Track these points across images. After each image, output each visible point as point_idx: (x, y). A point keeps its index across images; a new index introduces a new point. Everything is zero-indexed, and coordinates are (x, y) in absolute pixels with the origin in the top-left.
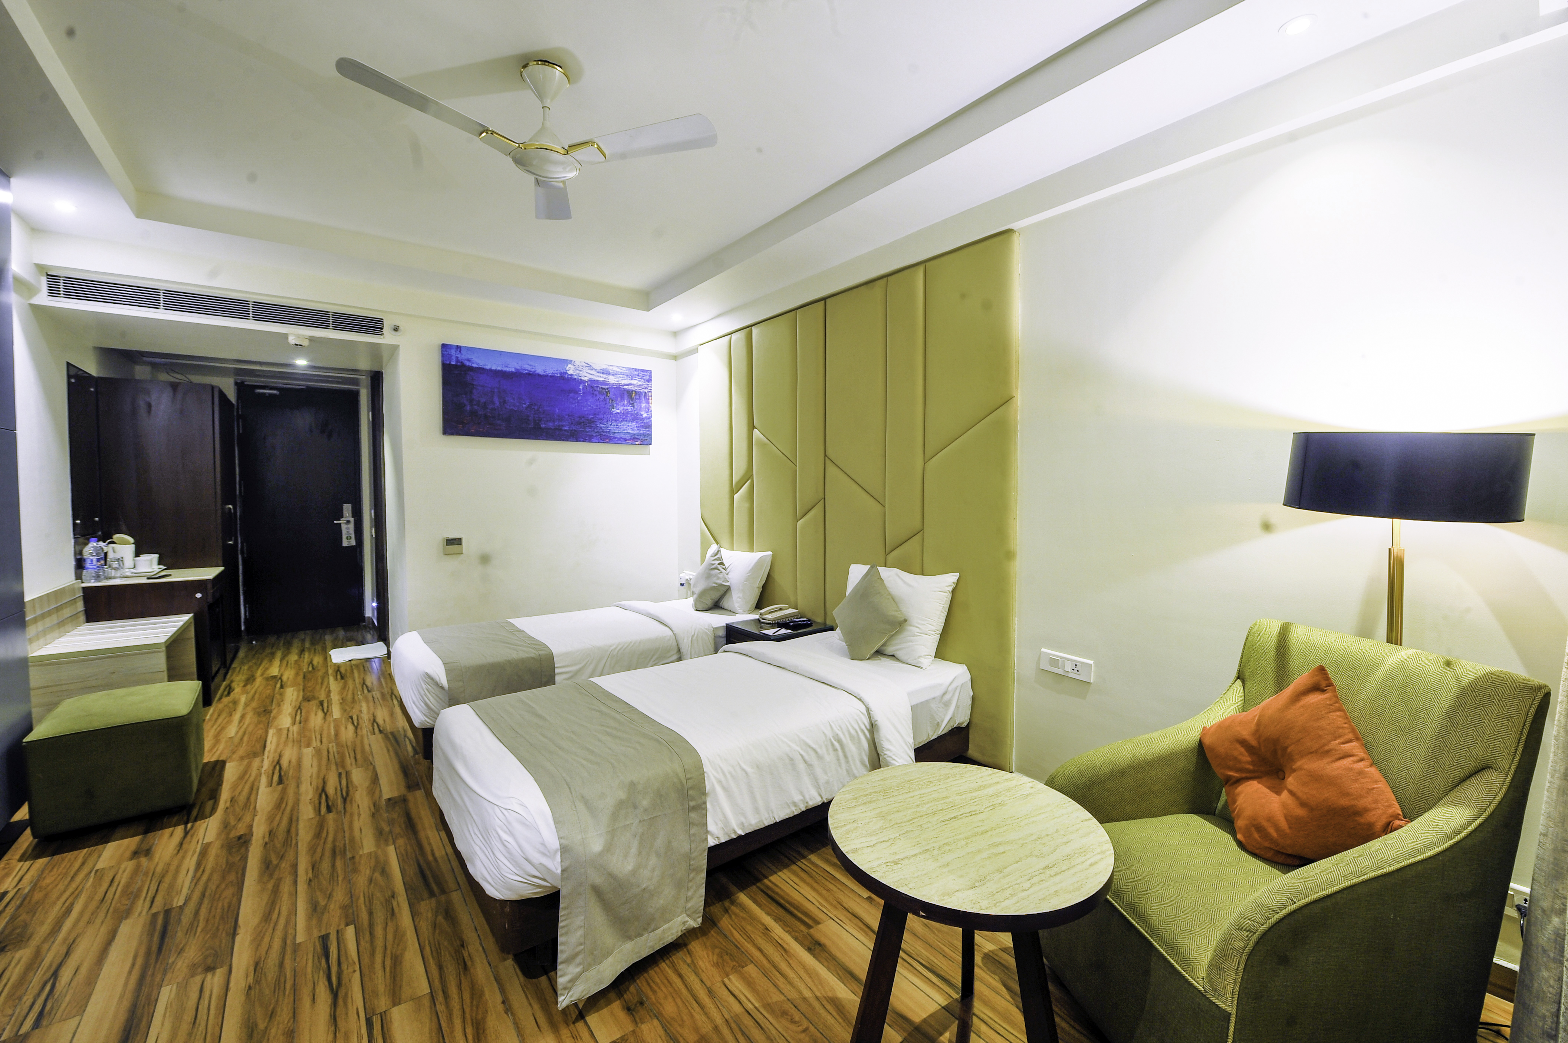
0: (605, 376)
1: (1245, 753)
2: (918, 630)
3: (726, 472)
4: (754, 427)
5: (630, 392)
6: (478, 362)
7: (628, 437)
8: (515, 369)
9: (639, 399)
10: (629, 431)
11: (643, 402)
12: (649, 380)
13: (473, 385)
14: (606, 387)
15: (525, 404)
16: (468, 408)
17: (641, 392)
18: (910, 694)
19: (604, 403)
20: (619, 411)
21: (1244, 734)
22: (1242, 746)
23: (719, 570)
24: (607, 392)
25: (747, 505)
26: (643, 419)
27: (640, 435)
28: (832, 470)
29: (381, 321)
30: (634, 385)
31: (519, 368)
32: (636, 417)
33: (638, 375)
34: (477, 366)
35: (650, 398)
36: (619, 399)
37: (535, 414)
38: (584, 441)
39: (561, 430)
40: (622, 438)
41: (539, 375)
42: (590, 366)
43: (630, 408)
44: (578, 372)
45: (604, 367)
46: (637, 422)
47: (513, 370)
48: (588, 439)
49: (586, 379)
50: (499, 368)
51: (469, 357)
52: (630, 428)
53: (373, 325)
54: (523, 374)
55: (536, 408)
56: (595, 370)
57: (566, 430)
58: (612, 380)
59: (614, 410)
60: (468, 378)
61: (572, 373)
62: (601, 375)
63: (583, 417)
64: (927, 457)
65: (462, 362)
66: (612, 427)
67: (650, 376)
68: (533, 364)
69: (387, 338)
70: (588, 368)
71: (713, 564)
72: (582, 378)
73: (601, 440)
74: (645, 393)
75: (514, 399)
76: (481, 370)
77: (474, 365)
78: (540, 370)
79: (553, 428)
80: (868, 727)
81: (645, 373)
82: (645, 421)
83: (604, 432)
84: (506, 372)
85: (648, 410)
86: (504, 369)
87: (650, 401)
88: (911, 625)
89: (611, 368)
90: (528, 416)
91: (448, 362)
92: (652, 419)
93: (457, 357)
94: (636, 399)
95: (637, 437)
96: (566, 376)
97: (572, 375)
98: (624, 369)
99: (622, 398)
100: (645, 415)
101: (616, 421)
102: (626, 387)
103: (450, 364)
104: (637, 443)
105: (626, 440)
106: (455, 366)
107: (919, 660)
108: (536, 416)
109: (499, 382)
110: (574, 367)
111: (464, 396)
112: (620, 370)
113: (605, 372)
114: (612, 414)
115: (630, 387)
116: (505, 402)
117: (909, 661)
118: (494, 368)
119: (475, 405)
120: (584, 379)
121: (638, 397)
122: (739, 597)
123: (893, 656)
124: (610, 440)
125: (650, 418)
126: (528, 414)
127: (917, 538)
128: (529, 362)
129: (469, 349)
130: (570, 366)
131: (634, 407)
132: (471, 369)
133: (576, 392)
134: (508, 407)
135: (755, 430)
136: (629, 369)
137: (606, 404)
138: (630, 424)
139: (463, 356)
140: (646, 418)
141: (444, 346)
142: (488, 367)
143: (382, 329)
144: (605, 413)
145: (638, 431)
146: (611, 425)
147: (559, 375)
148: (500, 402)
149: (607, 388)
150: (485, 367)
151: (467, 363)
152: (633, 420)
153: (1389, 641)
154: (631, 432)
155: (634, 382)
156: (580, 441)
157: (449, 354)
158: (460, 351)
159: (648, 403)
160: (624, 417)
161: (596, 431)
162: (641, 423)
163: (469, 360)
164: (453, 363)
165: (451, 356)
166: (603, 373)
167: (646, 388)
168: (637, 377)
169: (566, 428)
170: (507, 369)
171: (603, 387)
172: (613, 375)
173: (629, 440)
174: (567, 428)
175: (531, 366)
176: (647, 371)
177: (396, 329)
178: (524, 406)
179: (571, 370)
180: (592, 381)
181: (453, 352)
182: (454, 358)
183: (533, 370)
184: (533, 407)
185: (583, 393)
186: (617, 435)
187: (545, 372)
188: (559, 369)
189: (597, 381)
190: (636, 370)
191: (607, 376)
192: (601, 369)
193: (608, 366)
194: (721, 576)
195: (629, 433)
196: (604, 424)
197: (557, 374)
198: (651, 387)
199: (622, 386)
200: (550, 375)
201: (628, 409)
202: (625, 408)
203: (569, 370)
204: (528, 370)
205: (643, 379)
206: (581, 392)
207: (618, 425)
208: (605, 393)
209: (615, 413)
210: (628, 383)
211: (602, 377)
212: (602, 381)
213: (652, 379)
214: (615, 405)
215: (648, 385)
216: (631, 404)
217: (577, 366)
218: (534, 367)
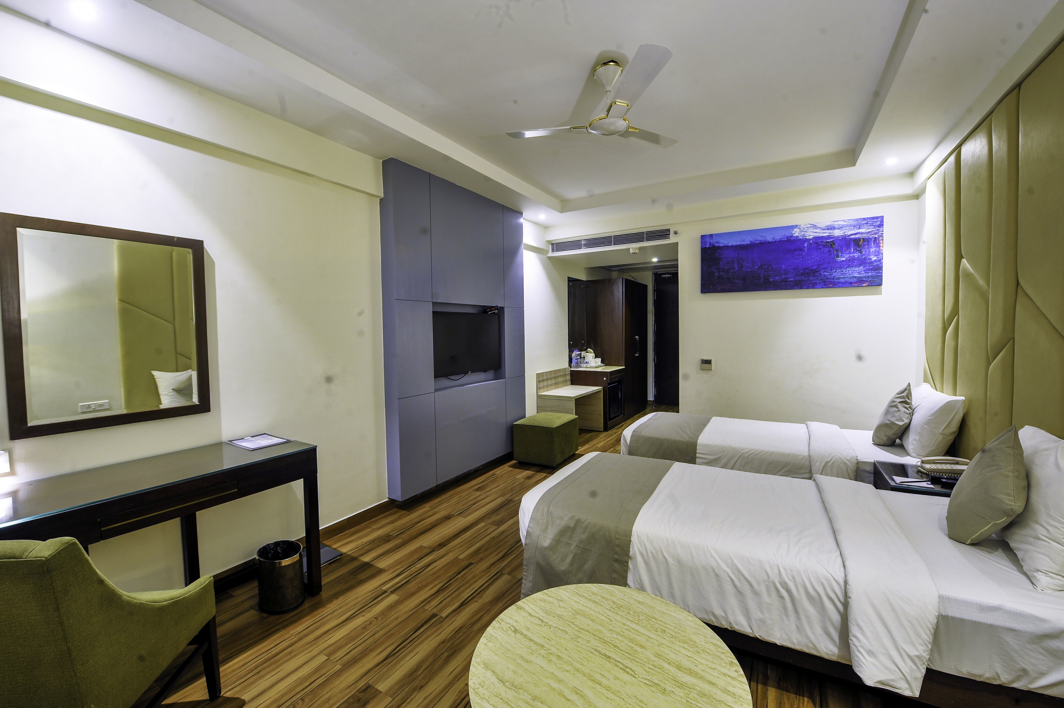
0: (830, 231)
3: (941, 308)
4: (962, 257)
5: (857, 241)
6: (724, 242)
7: (853, 280)
8: (750, 241)
9: (868, 245)
10: (855, 275)
11: (873, 246)
12: (881, 225)
13: (720, 258)
14: (831, 240)
15: (758, 265)
16: (717, 274)
17: (869, 238)
19: (829, 254)
20: (844, 259)
23: (898, 408)
24: (831, 245)
25: (953, 344)
26: (872, 263)
27: (868, 277)
29: (668, 230)
30: (862, 233)
31: (752, 240)
32: (863, 262)
33: (867, 223)
34: (723, 245)
35: (881, 242)
36: (844, 248)
37: (765, 272)
38: (808, 288)
39: (787, 281)
41: (769, 242)
42: (815, 227)
43: (856, 255)
44: (803, 233)
45: (829, 224)
46: (864, 267)
47: (749, 243)
48: (813, 286)
49: (811, 237)
50: (738, 243)
51: (718, 240)
52: (857, 272)
53: (664, 234)
54: (756, 244)
55: (766, 267)
56: (820, 228)
57: (790, 281)
58: (837, 233)
59: (839, 259)
60: (717, 254)
61: (798, 235)
62: (826, 231)
63: (808, 269)
65: (713, 245)
66: (837, 274)
67: (882, 222)
68: (764, 235)
69: (672, 239)
70: (813, 228)
71: (895, 402)
72: (807, 237)
73: (825, 285)
74: (876, 238)
75: (749, 263)
76: (726, 247)
77: (721, 245)
78: (769, 238)
79: (780, 280)
81: (876, 220)
82: (875, 264)
83: (828, 279)
84: (743, 245)
85: (879, 253)
86: (742, 243)
87: (881, 245)
89: (836, 223)
90: (760, 274)
91: (704, 247)
93: (710, 242)
94: (864, 245)
95: (864, 279)
96: (792, 238)
97: (797, 237)
98: (851, 221)
99: (848, 246)
100: (874, 258)
101: (841, 268)
102: (852, 237)
103: (705, 248)
104: (864, 285)
105: (851, 283)
106: (709, 248)
109: (738, 253)
110: (799, 230)
111: (714, 267)
112: (846, 223)
113: (832, 228)
114: (837, 262)
115: (857, 236)
116: (742, 266)
118: (734, 244)
119: (721, 272)
120: (809, 238)
121: (867, 243)
124: (834, 285)
125: (881, 260)
126: (760, 272)
128: (761, 234)
129: (717, 235)
130: (795, 230)
131: (861, 253)
132: (719, 248)
133: (801, 249)
134: (745, 270)
135: (963, 259)
136: (857, 220)
137: (830, 255)
138: (858, 269)
139: (713, 241)
140: (875, 261)
141: (702, 236)
142: (730, 244)
143: (669, 235)
144: (829, 263)
145: (865, 275)
146: (836, 271)
147: (785, 239)
148: (738, 267)
149: (832, 241)
150: (728, 245)
151: (716, 245)
152: (859, 265)
154: (858, 276)
155: (862, 230)
156: (804, 288)
157: (705, 241)
158: (712, 238)
159: (878, 247)
160: (850, 263)
161: (819, 278)
162: (869, 266)
163: (717, 242)
164: (707, 246)
165: (706, 242)
166: (828, 229)
167: (876, 234)
168: (865, 225)
169: (791, 280)
170: (744, 243)
171: (828, 241)
172: (838, 229)
173: (855, 283)
175: (762, 237)
176: (877, 218)
177: (676, 233)
178: (756, 267)
179: (796, 233)
180: (816, 238)
181: (707, 240)
182: (708, 243)
183: (764, 240)
184: (763, 267)
185: (808, 249)
186: (841, 280)
187: (774, 239)
188: (786, 234)
189: (822, 237)
190: (864, 219)
191: (832, 231)
192: (825, 227)
193: (833, 222)
194: (897, 414)
195: (856, 277)
196: (828, 272)
197: (784, 238)
198: (883, 231)
199: (848, 236)
200: (778, 240)
201: (854, 256)
202: (851, 255)
203: (795, 234)
204: (760, 241)
205: (873, 226)
206: (806, 249)
207: (843, 272)
208: (829, 245)
209: (841, 261)
210: (856, 232)
211: (827, 233)
212: (827, 236)
213: (884, 224)
214: (840, 254)
215: (878, 230)
216: (858, 251)
217: (802, 228)
218: (764, 237)
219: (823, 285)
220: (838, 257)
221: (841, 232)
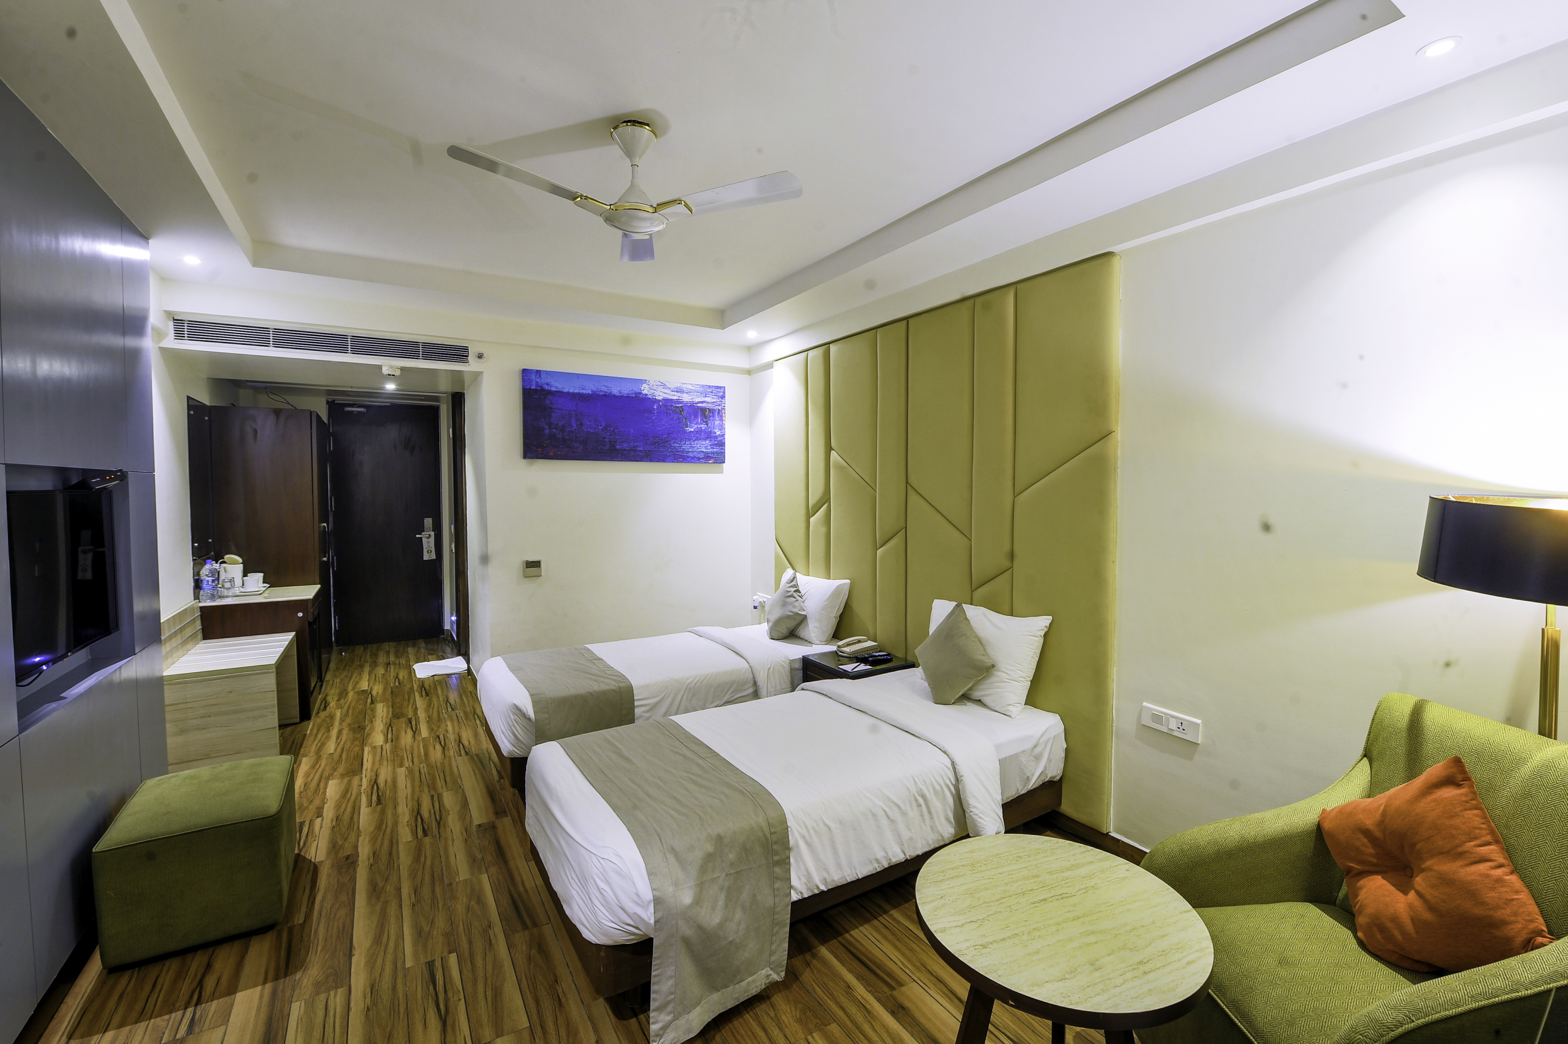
0: (679, 394)
1: (1369, 845)
2: (1006, 676)
3: (803, 494)
4: (831, 449)
5: (703, 410)
6: (557, 385)
7: (701, 456)
8: (592, 391)
9: (713, 416)
10: (702, 450)
11: (717, 419)
12: (723, 397)
13: (551, 408)
14: (680, 405)
15: (601, 426)
16: (547, 431)
17: (714, 410)
18: (998, 747)
19: (678, 421)
20: (692, 430)
21: (1368, 823)
22: (1365, 837)
23: (795, 598)
24: (680, 411)
25: (823, 530)
26: (716, 437)
27: (714, 453)
28: (913, 498)
29: (466, 349)
30: (708, 403)
31: (595, 389)
32: (709, 435)
33: (712, 392)
34: (556, 390)
35: (724, 415)
36: (693, 417)
37: (611, 435)
38: (659, 461)
39: (636, 451)
40: (696, 457)
41: (614, 396)
42: (664, 385)
43: (703, 426)
44: (652, 391)
45: (678, 385)
46: (710, 441)
47: (590, 392)
48: (662, 459)
49: (660, 398)
50: (576, 391)
51: (548, 381)
52: (703, 446)
53: (459, 353)
54: (599, 395)
55: (611, 429)
56: (670, 388)
57: (640, 451)
58: (686, 398)
59: (687, 429)
60: (548, 402)
61: (647, 393)
62: (675, 393)
63: (657, 437)
64: (1017, 491)
65: (541, 387)
66: (686, 446)
67: (724, 392)
68: (609, 385)
69: (471, 366)
70: (662, 387)
71: (789, 591)
72: (657, 398)
73: (675, 459)
74: (719, 410)
75: (591, 421)
76: (560, 394)
77: (553, 389)
78: (615, 391)
79: (628, 449)
80: (954, 782)
81: (719, 390)
82: (719, 439)
83: (678, 452)
84: (583, 394)
85: (722, 428)
86: (582, 391)
87: (724, 418)
88: (999, 671)
89: (685, 386)
90: (604, 438)
91: (528, 387)
92: (726, 436)
93: (537, 382)
94: (710, 417)
95: (710, 455)
96: (641, 396)
97: (646, 395)
98: (698, 386)
99: (696, 417)
100: (718, 433)
101: (690, 440)
102: (699, 405)
103: (530, 389)
104: (710, 462)
105: (699, 459)
106: (535, 390)
107: (1008, 708)
108: (612, 437)
109: (577, 404)
110: (649, 386)
111: (543, 419)
112: (693, 388)
113: (680, 391)
114: (686, 433)
115: (704, 405)
116: (582, 424)
117: (997, 709)
118: (571, 391)
119: (554, 428)
120: (658, 399)
121: (711, 414)
122: (815, 627)
123: (980, 701)
124: (684, 459)
125: (723, 435)
126: (604, 436)
127: (1007, 575)
128: (605, 384)
129: (547, 373)
130: (644, 385)
131: (707, 425)
132: (550, 392)
133: (651, 411)
134: (585, 430)
135: (832, 451)
136: (703, 386)
137: (679, 423)
138: (704, 443)
139: (543, 380)
140: (719, 435)
141: (525, 371)
142: (566, 390)
143: (467, 356)
144: (678, 432)
145: (711, 450)
146: (685, 443)
147: (633, 396)
148: (577, 425)
149: (681, 407)
150: (563, 390)
151: (547, 387)
152: (706, 439)
153: (1542, 732)
154: (705, 450)
155: (708, 399)
156: (654, 461)
157: (529, 379)
158: (540, 376)
159: (722, 420)
160: (698, 435)
161: (670, 450)
162: (715, 441)
163: (548, 384)
164: (533, 387)
165: (531, 380)
166: (677, 392)
167: (719, 405)
168: (711, 394)
169: (640, 449)
170: (584, 392)
171: (677, 405)
172: (687, 393)
173: (702, 458)
174: (642, 449)
175: (607, 387)
176: (720, 388)
177: (480, 356)
178: (600, 427)
179: (645, 390)
180: (666, 400)
181: (533, 377)
182: (534, 383)
183: (609, 391)
184: (608, 429)
185: (657, 413)
186: (691, 455)
187: (620, 393)
188: (634, 389)
189: (671, 400)
190: (710, 387)
191: (681, 395)
192: (675, 388)
193: (681, 384)
194: (797, 604)
195: (703, 451)
196: (678, 444)
197: (632, 394)
198: (725, 404)
199: (696, 403)
200: (625, 395)
201: (701, 428)
202: (698, 426)
203: (643, 390)
204: (604, 392)
205: (717, 396)
206: (656, 412)
207: (691, 444)
208: (679, 412)
209: (689, 432)
210: (702, 400)
211: (676, 396)
212: (676, 399)
213: (726, 395)
214: (689, 424)
215: (721, 401)
216: (705, 422)
217: (652, 386)
218: (609, 388)
219: (673, 459)
220: (687, 427)
221: (689, 398)
